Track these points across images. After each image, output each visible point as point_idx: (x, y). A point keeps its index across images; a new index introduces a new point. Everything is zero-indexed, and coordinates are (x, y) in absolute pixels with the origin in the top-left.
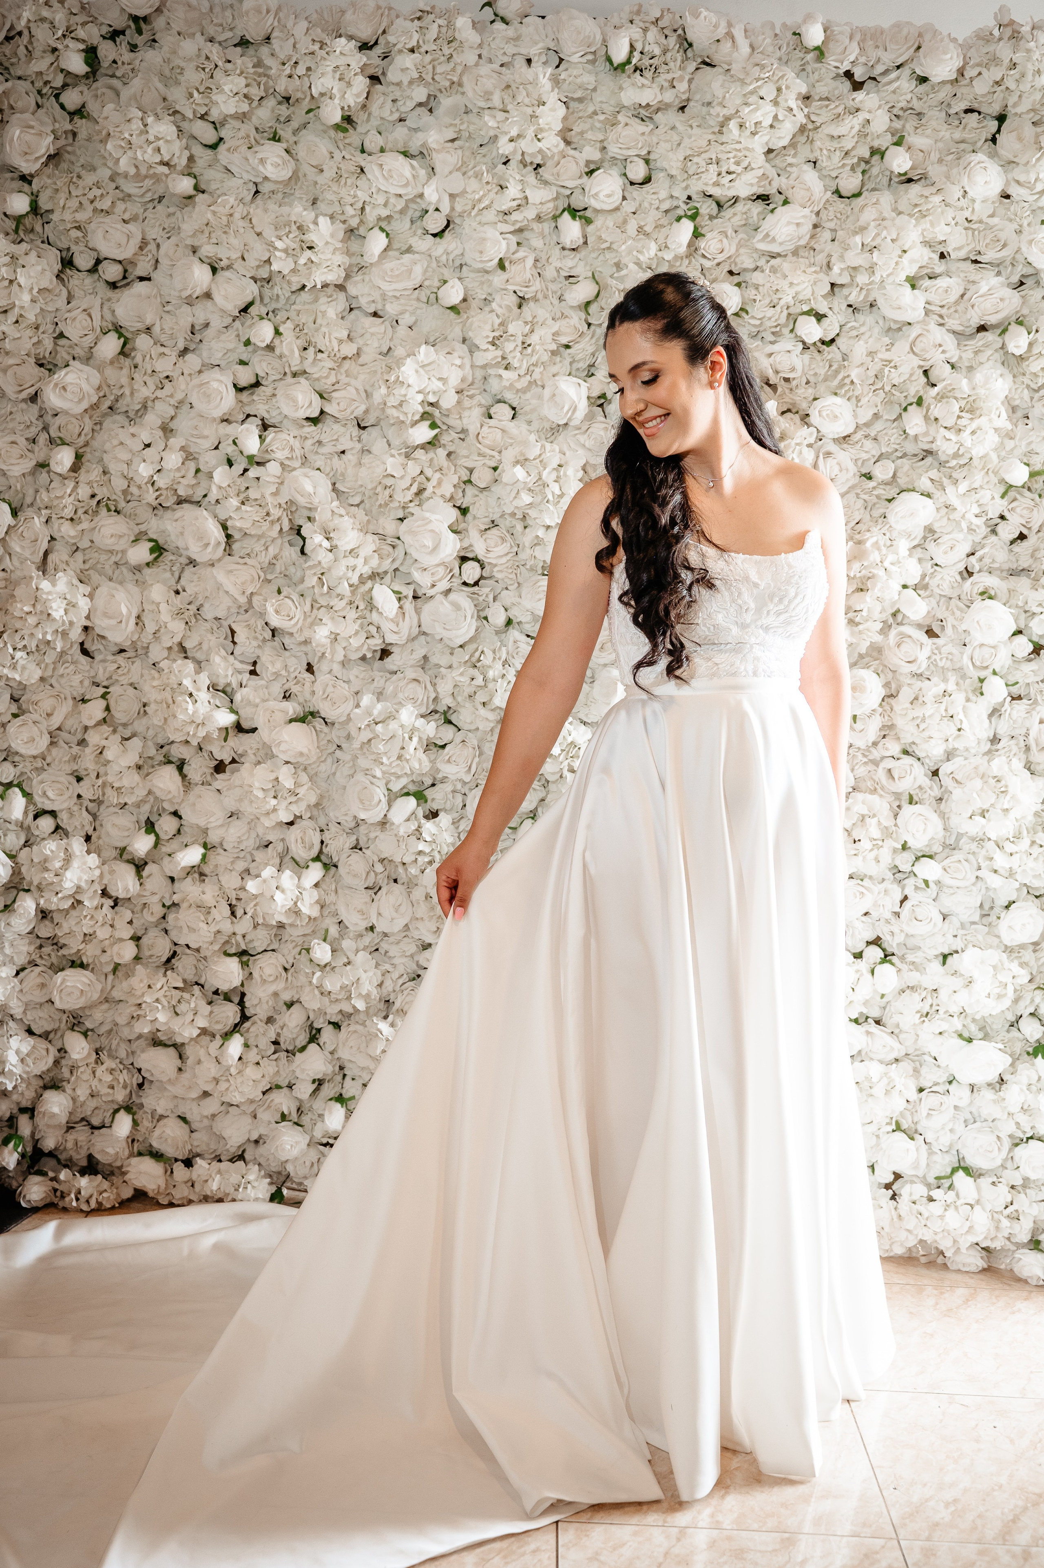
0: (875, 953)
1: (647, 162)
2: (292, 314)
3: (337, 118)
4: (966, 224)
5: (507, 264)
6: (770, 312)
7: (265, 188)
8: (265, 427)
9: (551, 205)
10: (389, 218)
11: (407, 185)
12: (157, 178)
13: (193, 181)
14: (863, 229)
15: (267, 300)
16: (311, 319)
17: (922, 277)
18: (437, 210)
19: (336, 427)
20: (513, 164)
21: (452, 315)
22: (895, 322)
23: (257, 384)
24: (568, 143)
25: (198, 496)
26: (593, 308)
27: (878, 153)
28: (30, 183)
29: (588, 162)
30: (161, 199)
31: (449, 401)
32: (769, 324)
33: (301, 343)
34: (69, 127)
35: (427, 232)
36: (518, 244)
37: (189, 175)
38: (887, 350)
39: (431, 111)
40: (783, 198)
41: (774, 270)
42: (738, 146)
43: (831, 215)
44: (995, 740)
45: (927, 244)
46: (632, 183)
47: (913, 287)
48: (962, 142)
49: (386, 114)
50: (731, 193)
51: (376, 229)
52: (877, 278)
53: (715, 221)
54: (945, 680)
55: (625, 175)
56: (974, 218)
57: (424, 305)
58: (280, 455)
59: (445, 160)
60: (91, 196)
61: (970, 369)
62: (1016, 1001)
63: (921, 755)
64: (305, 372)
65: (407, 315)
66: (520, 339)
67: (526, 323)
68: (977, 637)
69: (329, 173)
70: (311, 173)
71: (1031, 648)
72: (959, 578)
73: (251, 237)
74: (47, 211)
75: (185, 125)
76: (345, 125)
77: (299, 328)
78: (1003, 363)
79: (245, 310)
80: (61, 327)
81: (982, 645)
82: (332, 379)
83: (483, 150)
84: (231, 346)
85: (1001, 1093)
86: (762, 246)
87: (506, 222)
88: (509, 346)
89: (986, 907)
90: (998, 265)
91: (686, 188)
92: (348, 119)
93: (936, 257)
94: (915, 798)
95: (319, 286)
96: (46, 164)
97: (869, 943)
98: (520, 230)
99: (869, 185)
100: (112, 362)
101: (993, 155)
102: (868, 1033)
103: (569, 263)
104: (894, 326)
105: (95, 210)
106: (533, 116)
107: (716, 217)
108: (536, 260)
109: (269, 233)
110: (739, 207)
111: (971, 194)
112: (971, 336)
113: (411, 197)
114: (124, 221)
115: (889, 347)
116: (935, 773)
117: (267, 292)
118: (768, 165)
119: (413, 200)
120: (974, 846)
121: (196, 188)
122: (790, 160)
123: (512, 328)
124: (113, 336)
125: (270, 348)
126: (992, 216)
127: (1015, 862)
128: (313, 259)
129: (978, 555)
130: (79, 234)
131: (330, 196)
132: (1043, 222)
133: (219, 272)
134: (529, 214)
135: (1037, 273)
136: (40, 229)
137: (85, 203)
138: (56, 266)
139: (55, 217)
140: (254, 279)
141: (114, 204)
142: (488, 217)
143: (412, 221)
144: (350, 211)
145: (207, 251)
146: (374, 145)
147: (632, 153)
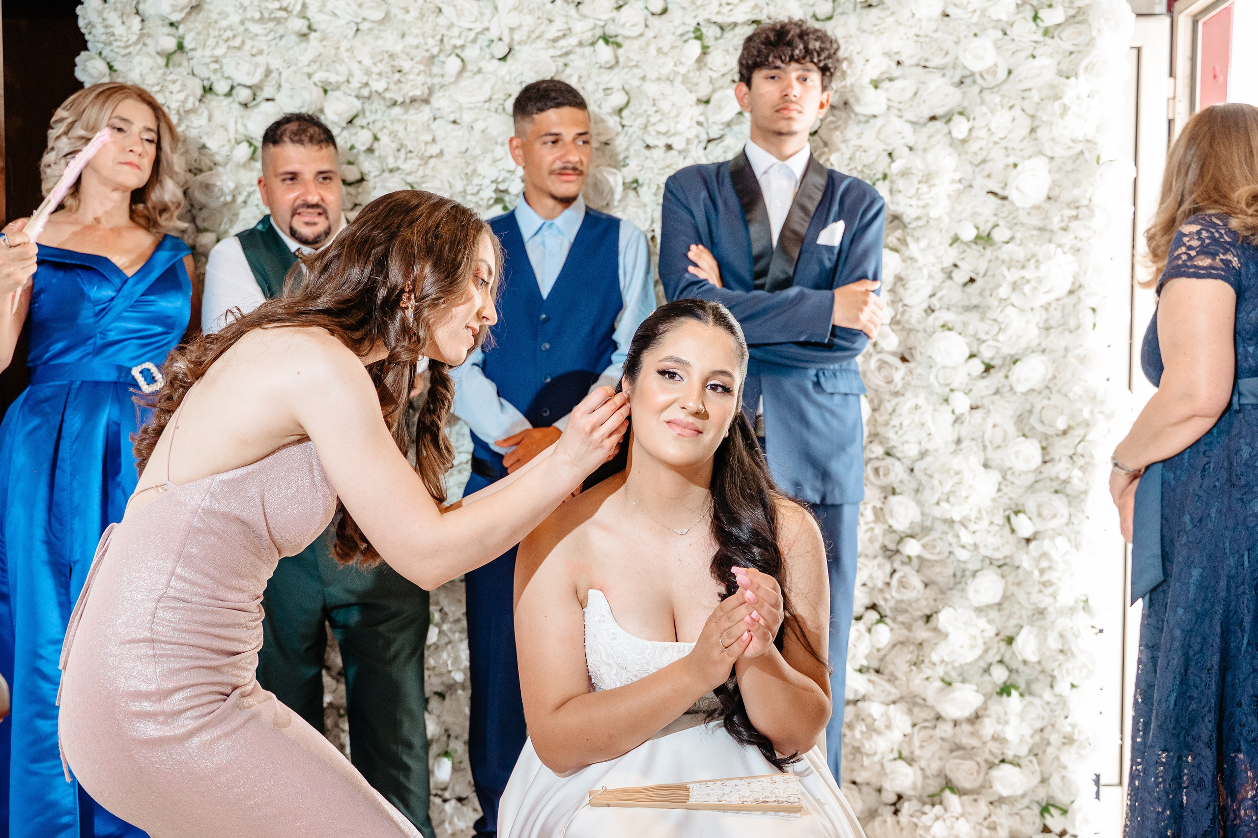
0: (873, 616)
2: (388, 124)
4: (916, 38)
7: (364, 26)
9: (590, 34)
10: (463, 47)
11: (476, 21)
12: (278, 21)
13: (306, 23)
15: (367, 113)
16: (402, 127)
17: (883, 80)
18: (500, 39)
20: (558, 2)
22: (865, 116)
23: (361, 180)
26: (625, 113)
28: (177, 28)
30: (282, 37)
31: (515, 187)
33: (395, 146)
35: (493, 57)
36: (566, 65)
37: (304, 17)
38: (859, 138)
44: (959, 441)
45: (887, 54)
46: (653, 14)
47: (876, 87)
50: (731, 20)
51: (453, 57)
52: (847, 82)
53: (720, 41)
54: (916, 396)
55: (647, 8)
56: (921, 33)
57: (493, 114)
59: (508, 2)
60: (225, 36)
61: (925, 150)
62: (986, 651)
63: (898, 455)
64: (398, 169)
65: (480, 122)
68: (939, 359)
69: (414, 13)
70: (400, 15)
71: (982, 368)
72: (923, 314)
73: (354, 66)
74: (192, 50)
77: (393, 134)
78: (951, 145)
79: (350, 122)
80: (205, 139)
81: (944, 367)
82: (421, 174)
85: (977, 726)
87: (555, 47)
89: (959, 575)
90: (943, 69)
91: (695, 17)
93: (894, 64)
94: (898, 490)
95: (408, 101)
96: (189, 13)
97: (867, 608)
98: (567, 54)
99: (839, 11)
100: (246, 166)
102: (870, 681)
103: (606, 77)
104: (863, 119)
105: (229, 48)
107: (721, 38)
108: (580, 77)
109: (367, 62)
110: (738, 30)
111: (918, 15)
112: (925, 124)
113: (479, 30)
114: (253, 55)
115: (860, 136)
116: (912, 470)
117: (368, 107)
119: (481, 33)
120: (945, 527)
121: (310, 28)
124: (245, 145)
125: (370, 150)
126: (936, 31)
127: (977, 538)
128: (402, 79)
129: (938, 295)
130: (217, 66)
131: (415, 31)
132: (976, 35)
133: (329, 93)
134: (573, 41)
135: (972, 74)
136: (185, 63)
137: (221, 42)
138: (199, 92)
139: (198, 54)
140: (358, 97)
141: (243, 42)
142: (540, 44)
143: (481, 49)
144: (431, 42)
145: (319, 76)
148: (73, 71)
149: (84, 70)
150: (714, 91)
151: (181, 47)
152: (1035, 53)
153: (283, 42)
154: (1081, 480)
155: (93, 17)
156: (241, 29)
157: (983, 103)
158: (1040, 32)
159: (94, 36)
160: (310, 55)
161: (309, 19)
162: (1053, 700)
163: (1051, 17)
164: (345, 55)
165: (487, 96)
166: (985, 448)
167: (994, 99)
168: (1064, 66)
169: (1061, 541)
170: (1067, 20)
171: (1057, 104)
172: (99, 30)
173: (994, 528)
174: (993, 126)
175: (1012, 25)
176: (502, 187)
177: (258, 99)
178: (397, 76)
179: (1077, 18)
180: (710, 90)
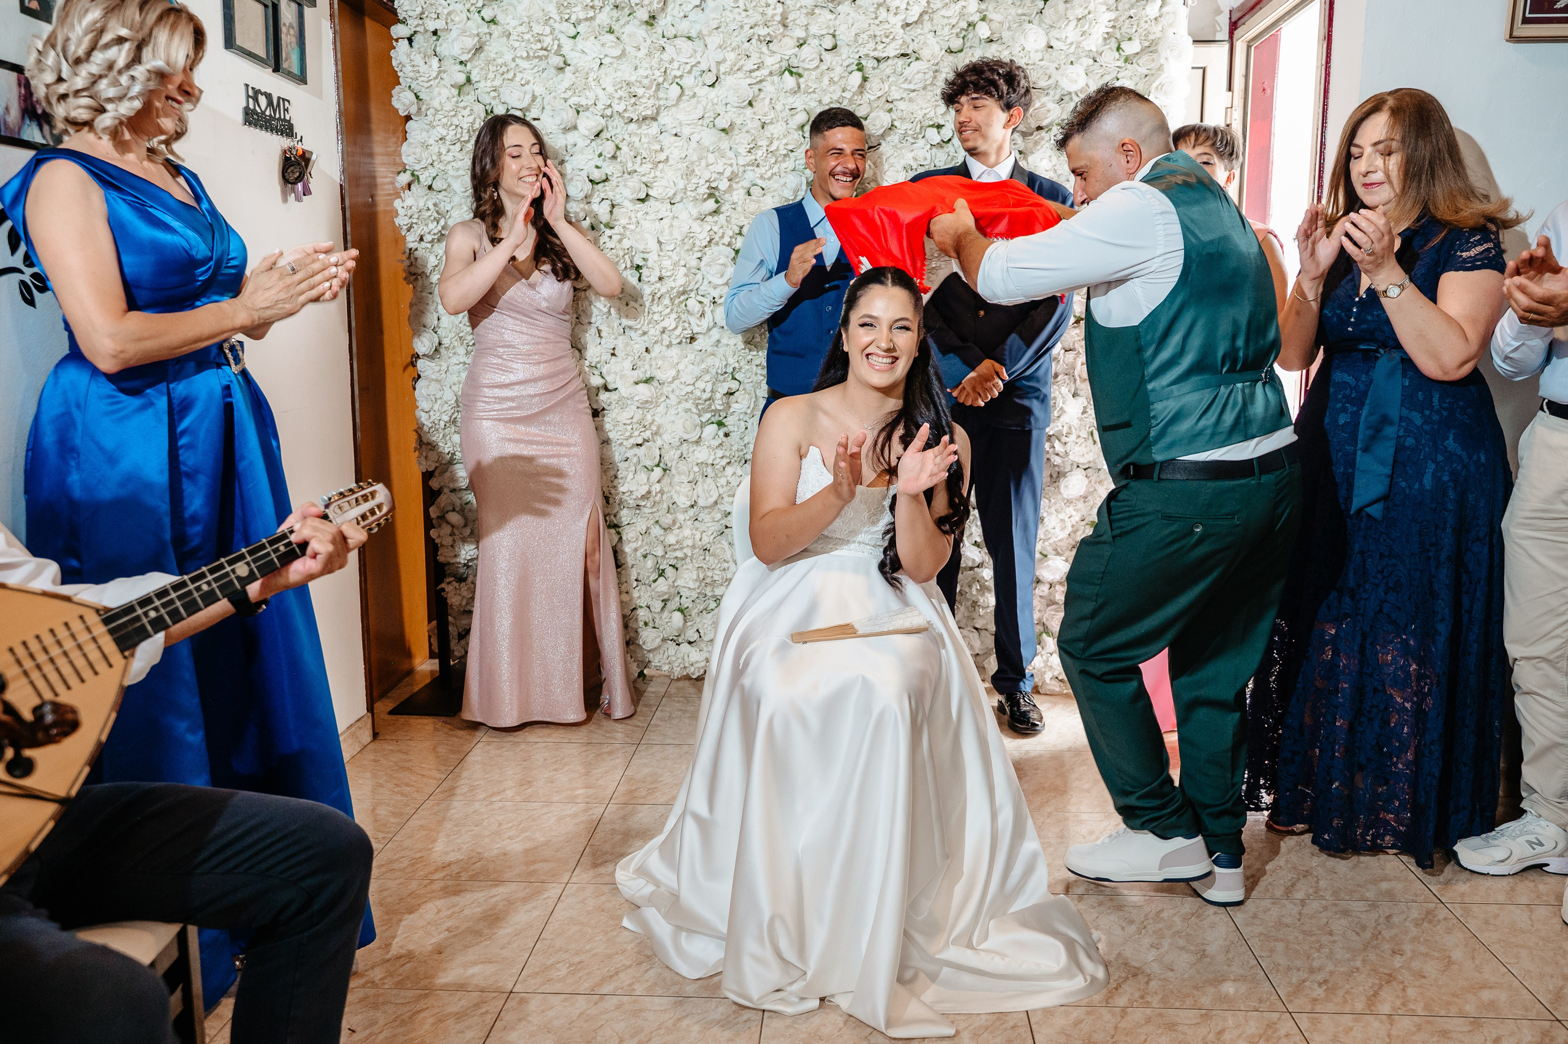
1: (834, 36)
2: (627, 137)
3: (646, 17)
5: (753, 103)
6: (910, 126)
7: (606, 61)
8: (613, 206)
9: (778, 66)
10: (681, 77)
11: (691, 57)
12: (540, 58)
13: (562, 59)
15: (610, 129)
16: (637, 139)
18: (710, 71)
19: (657, 203)
20: (753, 41)
21: (723, 134)
23: (607, 180)
24: (785, 26)
27: (972, 26)
28: (466, 65)
29: (798, 39)
30: (543, 70)
31: (724, 185)
32: (911, 132)
33: (632, 154)
34: (486, 30)
35: (704, 84)
36: (760, 90)
37: (560, 56)
39: (702, 10)
40: (916, 56)
41: (911, 100)
42: (887, 26)
43: (946, 64)
46: (825, 50)
48: (1024, 15)
49: (675, 12)
50: (884, 55)
51: (674, 85)
53: (877, 71)
55: (821, 45)
56: (1031, 62)
57: (706, 129)
58: (623, 221)
59: (714, 40)
60: (501, 71)
64: (636, 171)
65: (695, 135)
66: (765, 149)
67: (768, 138)
69: (644, 51)
70: (633, 51)
73: (600, 91)
74: (477, 82)
75: (556, 26)
76: (652, 21)
77: (631, 145)
79: (597, 135)
82: (652, 175)
83: (736, 33)
84: (591, 157)
86: (905, 86)
87: (751, 77)
88: (758, 153)
90: (1048, 89)
91: (857, 52)
92: (652, 16)
95: (641, 119)
96: (475, 54)
98: (761, 81)
99: (968, 44)
101: (1041, 21)
103: (791, 101)
105: (504, 80)
106: (763, 14)
107: (877, 68)
108: (770, 99)
109: (611, 89)
110: (890, 62)
111: (1027, 49)
112: (1034, 132)
113: (693, 63)
114: (522, 85)
117: (610, 123)
118: (905, 35)
119: (695, 65)
121: (565, 63)
122: (919, 31)
123: (760, 142)
125: (614, 157)
126: (1042, 59)
128: (637, 102)
130: (496, 94)
131: (645, 65)
132: (1072, 63)
133: (581, 113)
134: (765, 72)
135: (1070, 93)
136: (472, 93)
137: (498, 76)
139: (482, 85)
140: (602, 116)
141: (515, 75)
142: (740, 74)
143: (695, 76)
144: (657, 73)
145: (574, 100)
146: (670, 33)
147: (824, 32)
148: (391, 101)
149: (398, 100)
150: (871, 111)
151: (469, 80)
152: (1119, 76)
153: (545, 74)
155: (404, 59)
156: (513, 65)
158: (1122, 59)
159: (406, 75)
160: (566, 84)
161: (564, 57)
163: (1130, 48)
164: (593, 83)
165: (701, 115)
166: (1075, 380)
170: (1142, 50)
172: (408, 69)
173: (1081, 440)
175: (1100, 54)
176: (713, 185)
178: (633, 100)
179: (1151, 48)
180: (869, 109)
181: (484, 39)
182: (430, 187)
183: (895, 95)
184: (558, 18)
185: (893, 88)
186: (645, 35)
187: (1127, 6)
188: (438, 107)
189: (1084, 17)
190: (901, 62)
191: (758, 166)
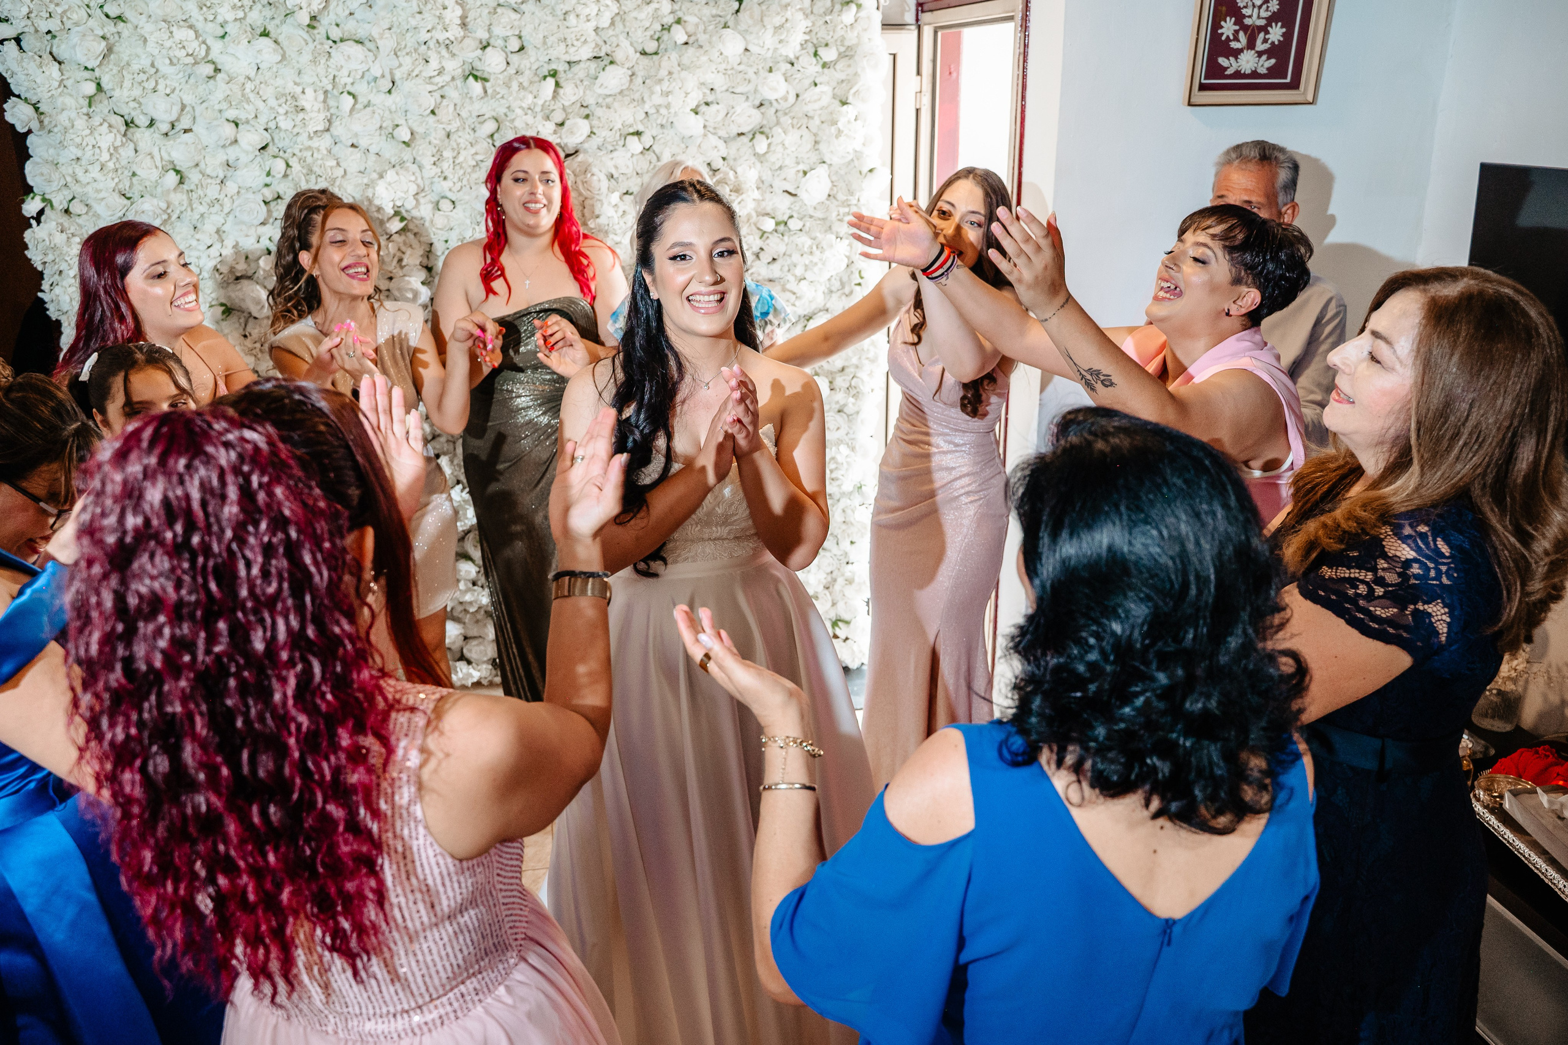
1: (520, 37)
2: (297, 152)
3: (307, 21)
4: (724, 71)
5: (436, 111)
6: (609, 135)
7: (263, 67)
9: (460, 70)
10: (353, 85)
11: (361, 63)
12: (185, 64)
13: (212, 67)
14: (661, 81)
15: (276, 141)
16: (310, 154)
17: (700, 105)
18: (384, 76)
20: (431, 44)
21: (405, 147)
22: (686, 135)
23: (279, 198)
24: (465, 28)
25: (250, 273)
26: (496, 136)
27: (666, 28)
28: (93, 72)
29: (481, 41)
30: (190, 75)
31: (410, 204)
33: (305, 171)
34: (113, 30)
35: (379, 91)
36: (442, 97)
37: (208, 61)
39: (370, 6)
40: (610, 59)
41: (608, 106)
42: (577, 29)
43: (641, 67)
45: (701, 85)
46: (512, 52)
47: (697, 113)
48: (719, 17)
49: (339, 10)
50: (576, 58)
51: (345, 94)
52: (672, 110)
53: (570, 75)
55: (506, 48)
56: (729, 67)
57: (385, 141)
59: (387, 44)
60: (139, 79)
61: (735, 160)
65: (374, 146)
66: (451, 161)
67: (453, 149)
69: (307, 55)
70: (294, 55)
73: (261, 105)
74: (110, 91)
75: (200, 25)
76: (313, 23)
77: (302, 160)
78: (754, 158)
79: (263, 148)
80: (135, 168)
83: (409, 35)
84: (257, 173)
86: (600, 90)
87: (431, 83)
88: (445, 165)
90: (746, 94)
91: (547, 55)
92: (313, 18)
93: (709, 92)
96: (103, 58)
98: (443, 87)
99: (663, 48)
100: (175, 189)
101: (737, 25)
103: (477, 107)
104: (686, 137)
105: (144, 88)
106: (440, 17)
107: (568, 73)
108: (455, 107)
110: (582, 65)
111: (725, 53)
112: (734, 139)
113: (366, 69)
114: (167, 95)
117: (276, 137)
118: (597, 38)
119: (367, 72)
121: (215, 71)
122: (611, 32)
123: (446, 154)
124: (172, 173)
125: (285, 176)
126: (740, 63)
128: (305, 117)
130: (136, 105)
131: (309, 70)
132: (770, 70)
133: (240, 126)
135: (769, 99)
136: (106, 102)
137: (136, 84)
138: (123, 128)
139: (116, 93)
140: (266, 130)
141: (157, 82)
142: (419, 81)
143: (368, 83)
144: (325, 80)
145: (232, 114)
146: (335, 34)
147: (509, 33)
148: (4, 116)
149: (13, 114)
150: (567, 118)
151: (100, 89)
152: (817, 81)
153: (192, 80)
154: (854, 404)
155: (15, 67)
157: (778, 123)
158: (820, 65)
159: (21, 87)
160: (219, 95)
161: (214, 63)
162: (839, 553)
163: (828, 55)
164: (252, 96)
165: (378, 125)
167: (786, 120)
168: (838, 91)
169: (843, 449)
170: (839, 56)
171: (833, 129)
172: (21, 77)
174: (786, 143)
175: (797, 58)
177: (177, 129)
178: (301, 115)
179: (847, 54)
180: (564, 116)
181: (112, 40)
182: (67, 211)
183: (590, 100)
184: (201, 18)
185: (588, 92)
186: (306, 36)
187: (822, 10)
188: (67, 123)
189: (782, 26)
190: (593, 65)
191: (445, 178)
